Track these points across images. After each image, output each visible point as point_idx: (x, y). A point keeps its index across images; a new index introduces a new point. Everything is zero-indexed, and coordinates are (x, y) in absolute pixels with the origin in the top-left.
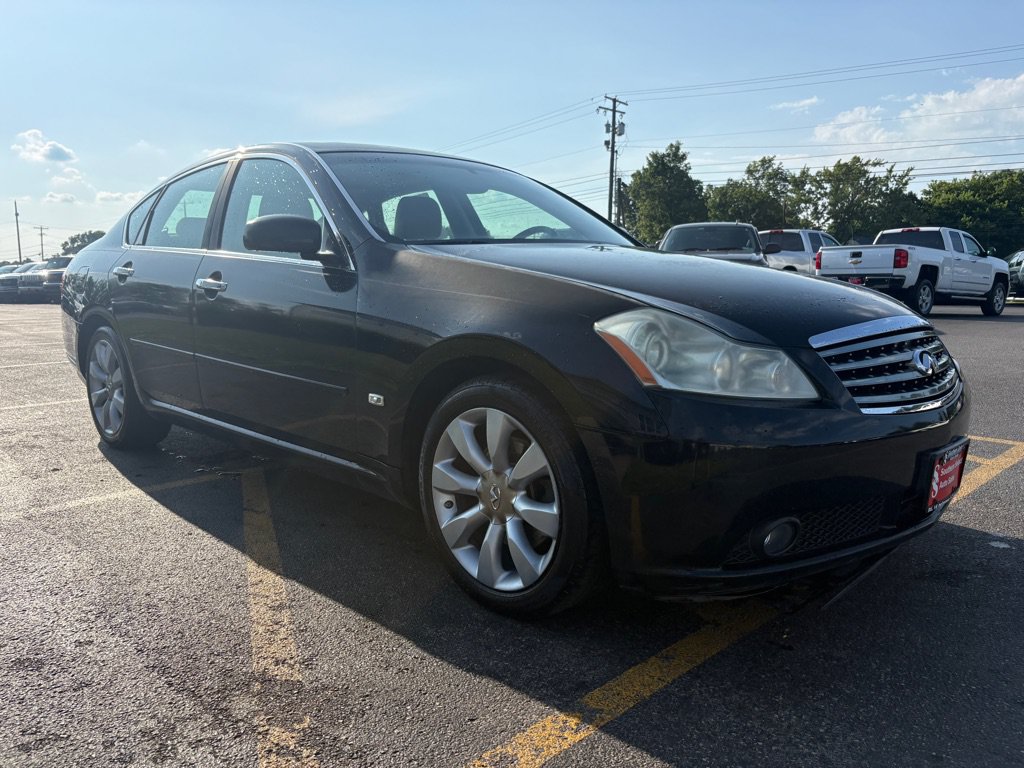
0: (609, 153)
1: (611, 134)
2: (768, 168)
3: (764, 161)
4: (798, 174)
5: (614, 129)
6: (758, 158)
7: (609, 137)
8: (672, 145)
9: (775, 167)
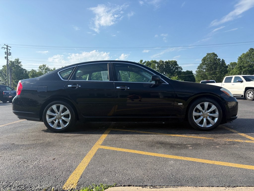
0: (6, 60)
1: (6, 55)
2: (45, 67)
3: (43, 66)
4: (53, 69)
5: (7, 54)
6: (42, 65)
7: (6, 56)
8: (16, 59)
9: (47, 67)
